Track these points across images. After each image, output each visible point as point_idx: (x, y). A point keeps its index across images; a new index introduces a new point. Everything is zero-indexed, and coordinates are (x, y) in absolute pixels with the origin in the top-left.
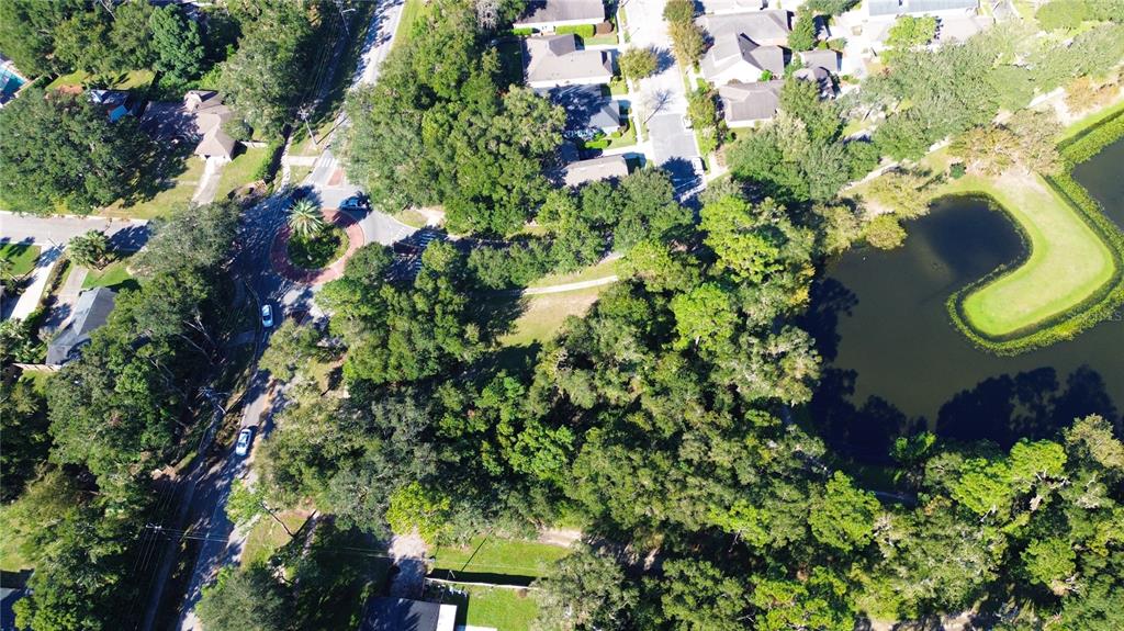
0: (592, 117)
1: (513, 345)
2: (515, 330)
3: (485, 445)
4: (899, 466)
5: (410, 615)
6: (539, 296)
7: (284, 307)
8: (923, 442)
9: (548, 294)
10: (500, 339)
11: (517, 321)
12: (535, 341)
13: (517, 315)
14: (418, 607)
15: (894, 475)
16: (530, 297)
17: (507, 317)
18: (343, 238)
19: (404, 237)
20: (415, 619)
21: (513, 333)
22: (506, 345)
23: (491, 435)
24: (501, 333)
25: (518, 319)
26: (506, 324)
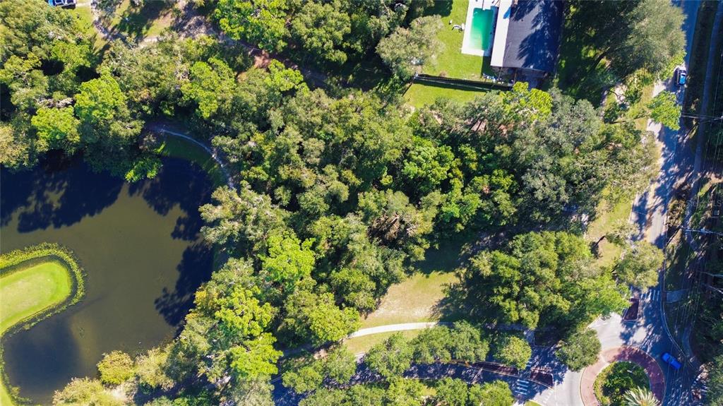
1: (446, 274)
2: (443, 288)
3: (473, 166)
4: (159, 156)
5: (524, 58)
6: (423, 321)
7: (645, 326)
8: (136, 174)
9: (415, 321)
10: (457, 281)
11: (442, 296)
12: (427, 277)
13: (442, 303)
14: (519, 64)
15: (163, 149)
16: (430, 320)
17: (451, 301)
18: (600, 394)
19: (545, 392)
20: (521, 56)
21: (446, 285)
22: (452, 274)
23: (468, 177)
24: (456, 286)
25: (441, 298)
26: (451, 294)
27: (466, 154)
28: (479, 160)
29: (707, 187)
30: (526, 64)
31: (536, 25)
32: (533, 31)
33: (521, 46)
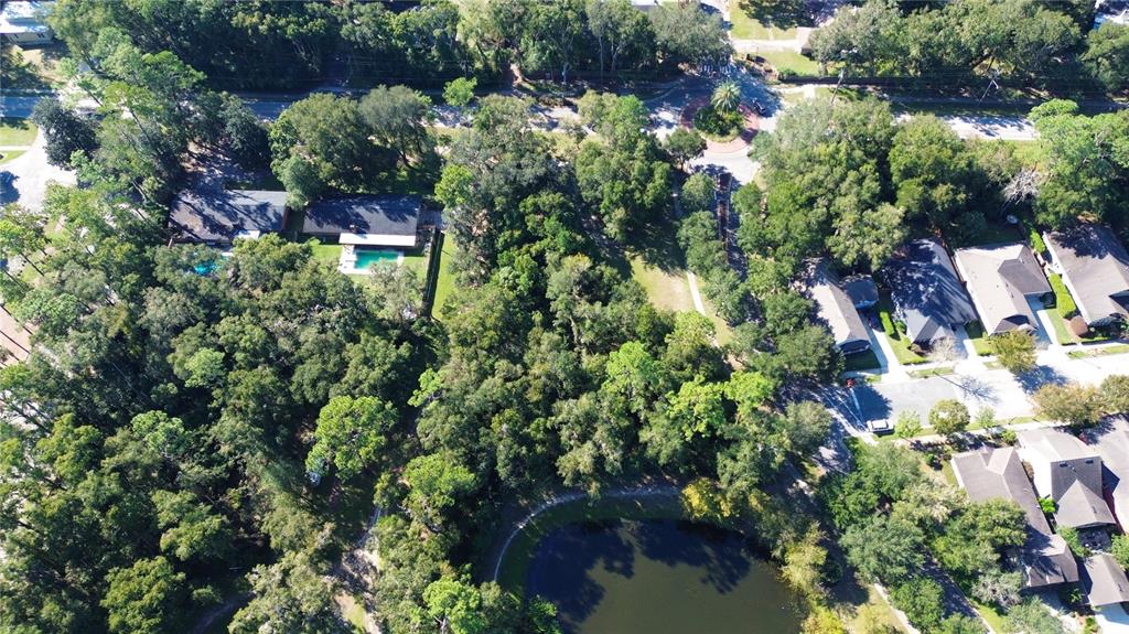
0: (916, 310)
1: (633, 269)
2: (648, 269)
3: (517, 234)
4: (525, 601)
5: (408, 217)
6: (688, 284)
7: (656, 113)
9: (689, 292)
10: (639, 259)
13: (664, 268)
14: (413, 221)
15: (516, 595)
16: (685, 278)
17: (662, 262)
18: (729, 138)
19: (737, 179)
20: (404, 220)
21: (645, 267)
22: (632, 263)
23: (530, 238)
24: (644, 258)
25: (659, 270)
26: (654, 262)
27: (505, 241)
28: (511, 227)
29: (526, 85)
30: (414, 215)
31: (376, 210)
32: (381, 211)
33: (395, 220)
